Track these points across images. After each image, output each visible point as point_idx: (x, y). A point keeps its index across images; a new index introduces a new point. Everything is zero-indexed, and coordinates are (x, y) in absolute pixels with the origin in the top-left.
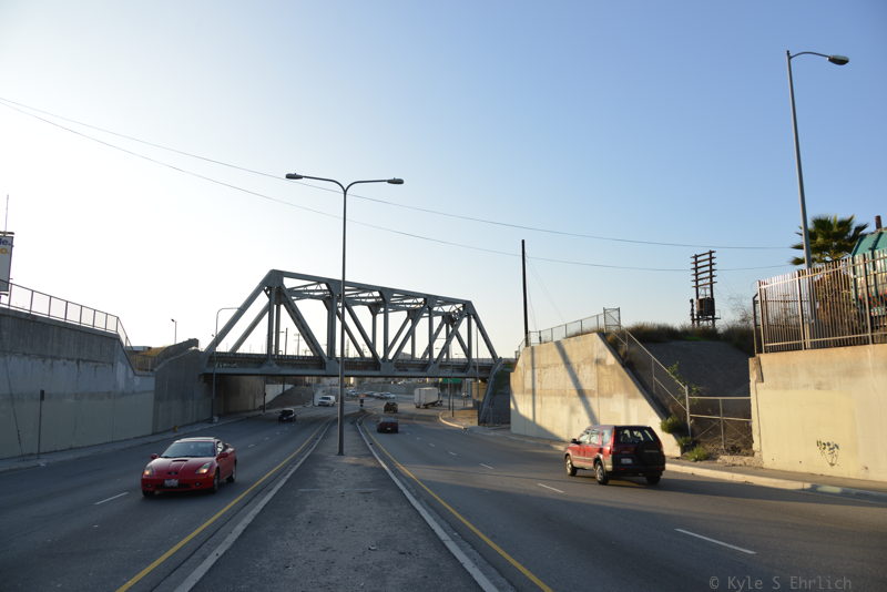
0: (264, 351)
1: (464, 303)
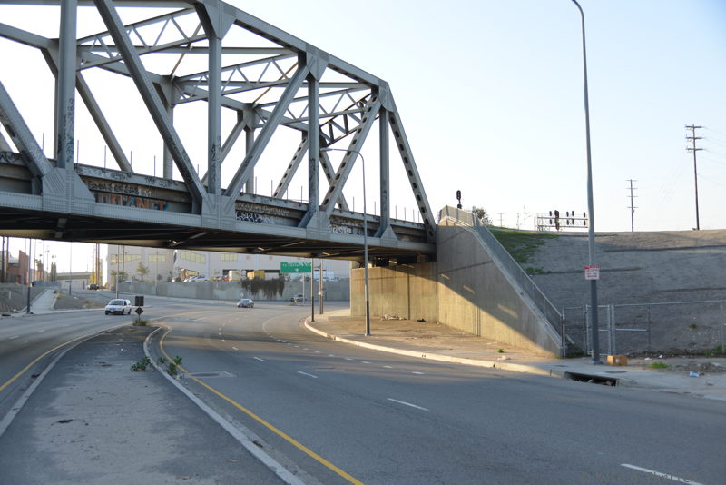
1: (377, 83)
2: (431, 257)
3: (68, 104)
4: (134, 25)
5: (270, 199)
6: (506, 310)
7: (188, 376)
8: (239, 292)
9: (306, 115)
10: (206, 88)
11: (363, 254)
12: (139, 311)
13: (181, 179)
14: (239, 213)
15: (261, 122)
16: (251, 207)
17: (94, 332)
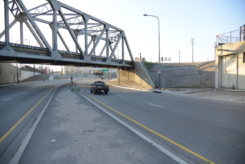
0: (5, 41)
1: (121, 31)
2: (133, 68)
3: (56, 38)
4: (69, 19)
5: (98, 56)
6: (146, 79)
7: (81, 92)
8: (93, 75)
9: (106, 38)
10: (84, 32)
11: (118, 67)
12: (72, 80)
13: (80, 52)
14: (92, 59)
15: (97, 39)
16: (94, 58)
17: (63, 84)
